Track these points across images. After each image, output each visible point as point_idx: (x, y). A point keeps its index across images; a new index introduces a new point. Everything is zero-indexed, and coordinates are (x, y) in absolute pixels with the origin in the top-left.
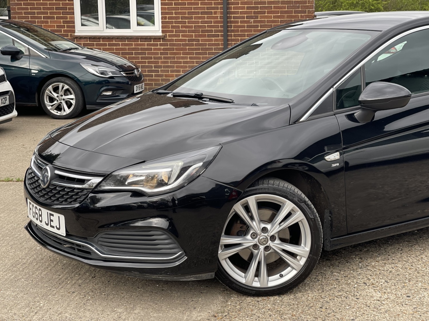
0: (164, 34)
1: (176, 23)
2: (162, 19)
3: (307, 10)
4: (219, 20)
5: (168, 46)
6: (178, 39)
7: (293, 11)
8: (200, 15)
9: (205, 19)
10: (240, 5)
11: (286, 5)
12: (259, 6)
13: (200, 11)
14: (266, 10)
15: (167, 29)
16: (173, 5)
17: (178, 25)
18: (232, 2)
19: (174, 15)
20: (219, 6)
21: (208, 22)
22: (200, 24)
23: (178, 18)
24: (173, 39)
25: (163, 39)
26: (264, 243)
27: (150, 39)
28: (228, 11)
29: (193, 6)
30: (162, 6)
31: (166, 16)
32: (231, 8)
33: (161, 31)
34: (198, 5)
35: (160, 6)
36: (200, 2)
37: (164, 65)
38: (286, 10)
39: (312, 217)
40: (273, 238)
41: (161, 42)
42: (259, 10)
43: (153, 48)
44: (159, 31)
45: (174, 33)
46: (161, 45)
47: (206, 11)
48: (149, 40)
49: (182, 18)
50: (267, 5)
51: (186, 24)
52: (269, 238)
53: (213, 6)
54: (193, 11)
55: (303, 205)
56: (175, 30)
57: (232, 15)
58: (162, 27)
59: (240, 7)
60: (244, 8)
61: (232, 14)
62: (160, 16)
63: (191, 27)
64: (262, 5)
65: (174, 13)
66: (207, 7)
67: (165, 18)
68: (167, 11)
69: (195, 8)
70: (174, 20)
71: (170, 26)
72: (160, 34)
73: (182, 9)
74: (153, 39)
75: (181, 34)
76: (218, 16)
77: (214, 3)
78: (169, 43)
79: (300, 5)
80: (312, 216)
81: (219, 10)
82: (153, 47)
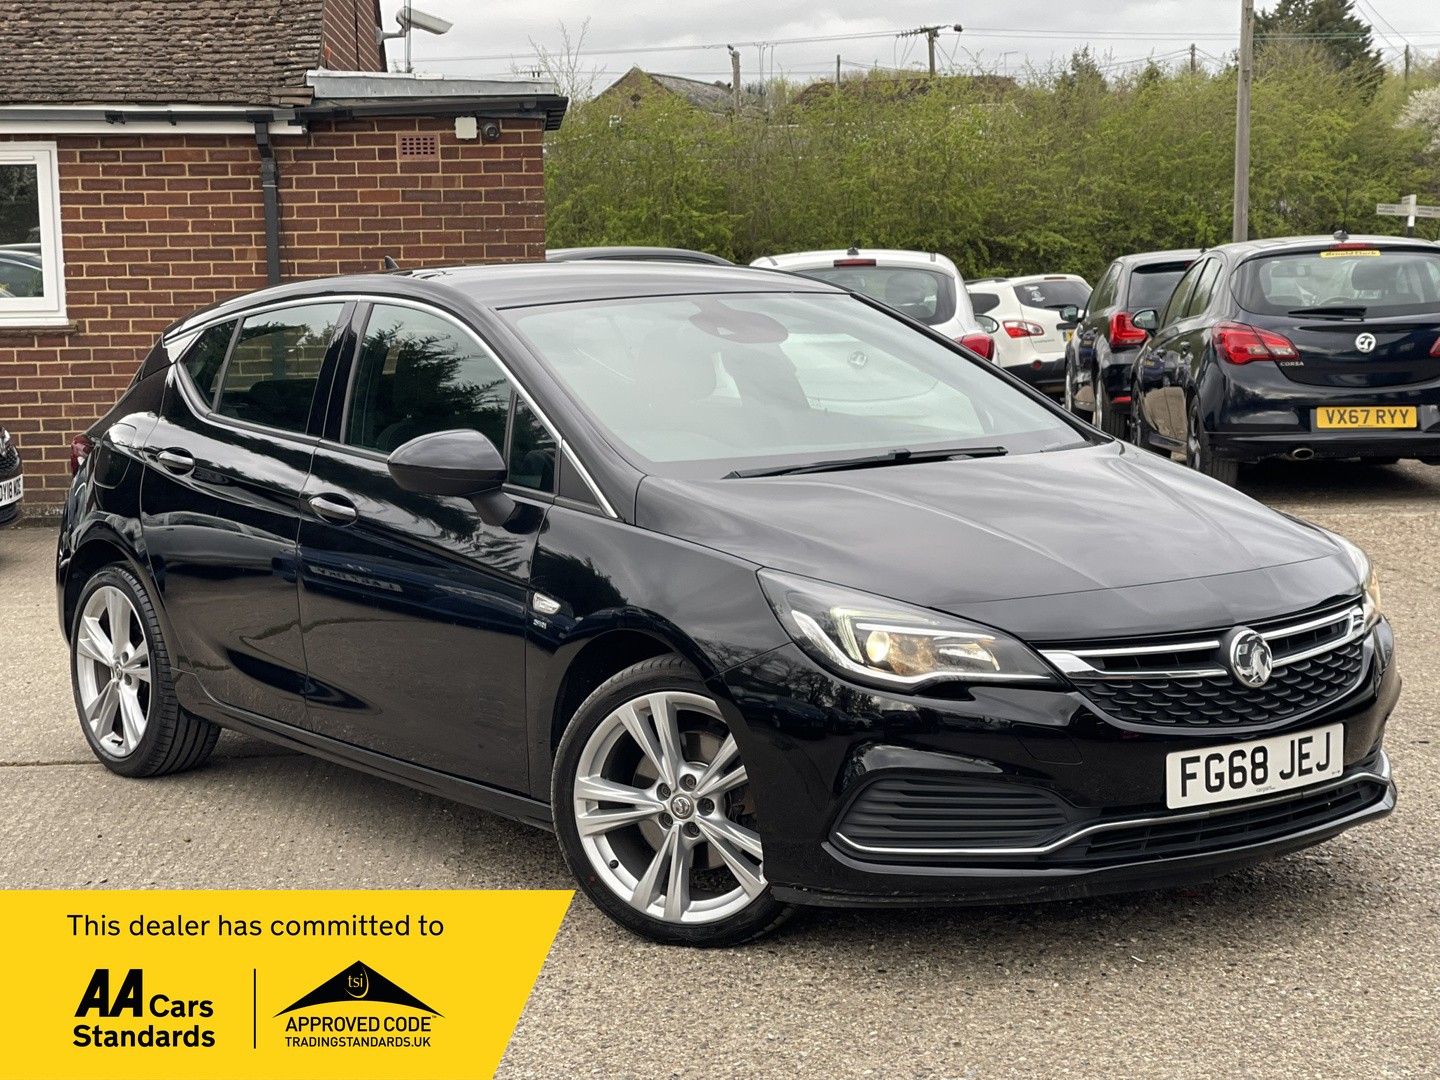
0: (75, 322)
1: (113, 284)
2: (66, 276)
3: (526, 245)
4: (255, 275)
5: (89, 359)
6: (121, 336)
7: (482, 247)
8: (192, 262)
9: (209, 274)
10: (318, 231)
11: (463, 231)
12: (379, 232)
13: (192, 248)
14: (402, 246)
15: (85, 305)
16: (104, 229)
17: (122, 291)
18: (294, 220)
19: (107, 262)
20: (253, 233)
21: (221, 283)
22: (193, 290)
23: (122, 270)
24: (107, 336)
25: (70, 335)
27: (26, 336)
28: (283, 247)
29: (168, 234)
30: (66, 235)
31: (80, 263)
32: (290, 240)
33: (64, 313)
34: (186, 230)
35: (60, 235)
36: (190, 220)
37: (77, 418)
38: (463, 244)
41: (67, 348)
42: (379, 245)
43: (40, 366)
44: (58, 311)
45: (109, 319)
46: (65, 355)
47: (212, 247)
48: (27, 341)
49: (135, 271)
50: (403, 231)
51: (147, 288)
53: (233, 233)
54: (169, 247)
56: (112, 308)
57: (296, 262)
58: (69, 300)
59: (318, 235)
60: (330, 239)
61: (295, 258)
62: (62, 265)
63: (165, 298)
64: (386, 232)
65: (106, 254)
66: (214, 237)
67: (79, 271)
68: (83, 249)
69: (174, 240)
70: (106, 278)
71: (93, 294)
72: (61, 320)
73: (131, 241)
74: (38, 336)
75: (131, 320)
76: (251, 265)
77: (237, 223)
78: (92, 348)
79: (505, 230)
81: (254, 246)
82: (38, 363)
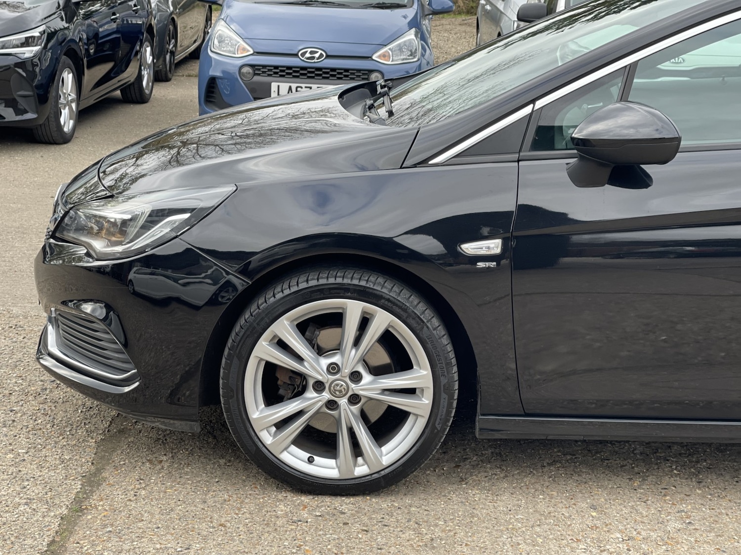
26: (336, 394)
39: (438, 427)
40: (354, 399)
52: (350, 393)
55: (445, 399)
80: (440, 425)
